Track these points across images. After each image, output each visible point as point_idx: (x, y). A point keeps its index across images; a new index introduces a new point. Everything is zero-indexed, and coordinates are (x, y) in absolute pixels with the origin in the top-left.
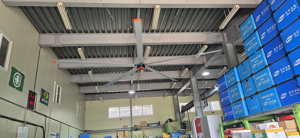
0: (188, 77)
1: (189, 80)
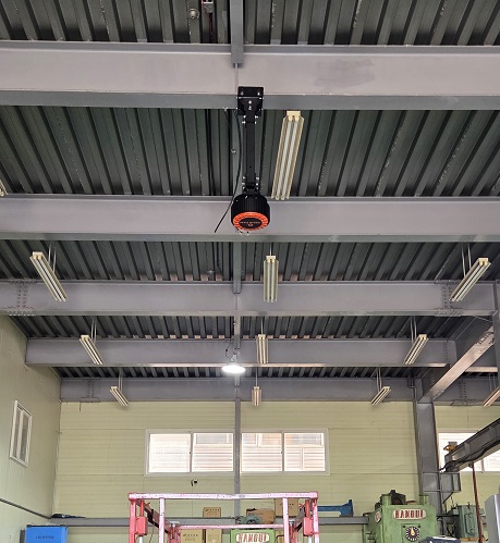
0: (486, 313)
1: (491, 325)
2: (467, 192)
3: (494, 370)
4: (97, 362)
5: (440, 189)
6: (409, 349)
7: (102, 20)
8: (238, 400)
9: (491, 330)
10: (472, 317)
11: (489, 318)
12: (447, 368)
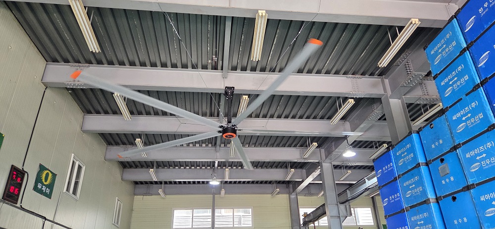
0: (317, 161)
1: (319, 165)
2: (308, 118)
3: (321, 182)
4: (155, 179)
5: (298, 116)
6: (287, 174)
7: (176, 62)
8: (214, 194)
9: (319, 167)
10: (311, 162)
11: (318, 163)
12: (303, 181)
